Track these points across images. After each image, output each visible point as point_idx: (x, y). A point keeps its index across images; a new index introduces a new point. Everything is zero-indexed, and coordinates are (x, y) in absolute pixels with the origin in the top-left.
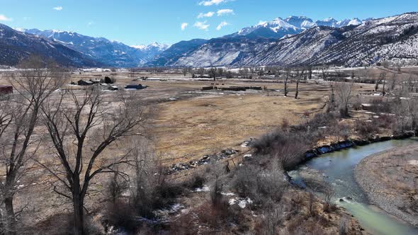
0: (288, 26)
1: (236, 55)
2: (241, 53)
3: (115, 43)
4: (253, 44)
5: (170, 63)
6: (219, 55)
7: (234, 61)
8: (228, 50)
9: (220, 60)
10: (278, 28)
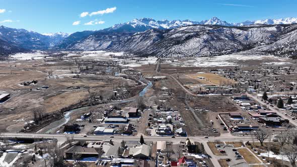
0: (141, 24)
1: (109, 43)
2: (112, 42)
3: (32, 33)
4: (120, 36)
5: (70, 47)
6: (100, 43)
7: (108, 47)
8: (105, 39)
9: (100, 46)
10: (135, 25)
